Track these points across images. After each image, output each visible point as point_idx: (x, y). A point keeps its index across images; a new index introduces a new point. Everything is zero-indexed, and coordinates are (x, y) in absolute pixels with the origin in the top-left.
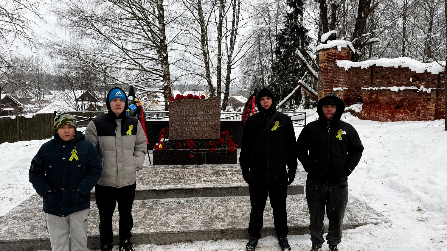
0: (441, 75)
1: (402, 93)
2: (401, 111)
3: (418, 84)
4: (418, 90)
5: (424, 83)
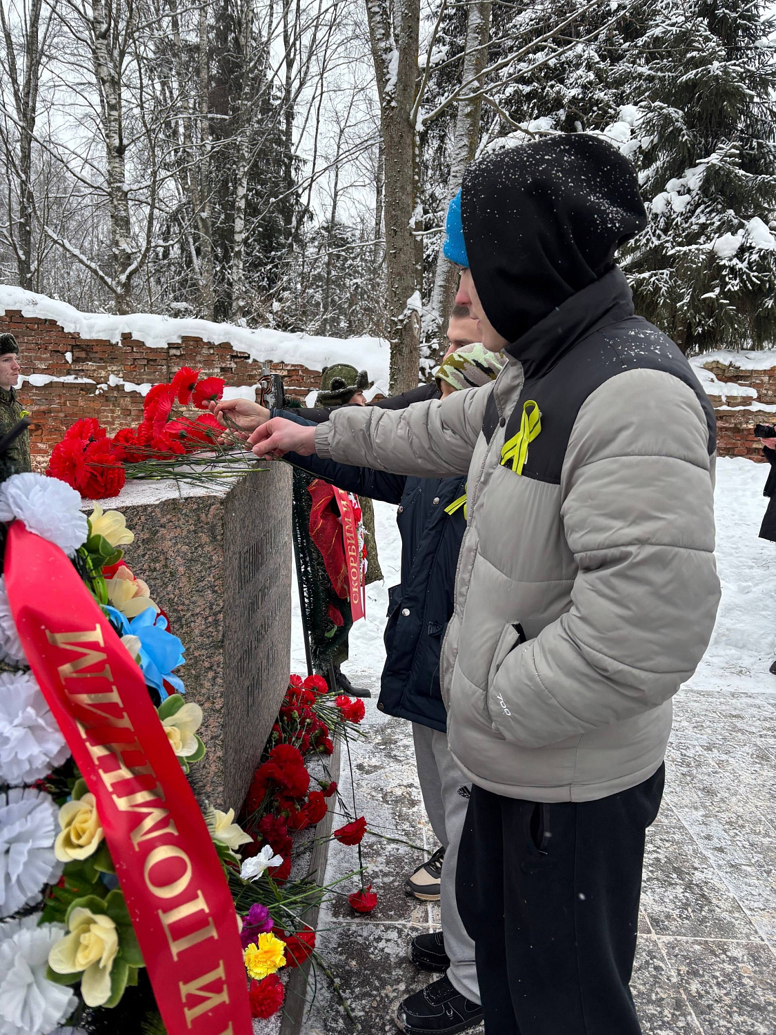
0: (173, 352)
1: (35, 394)
2: (40, 445)
3: (94, 370)
4: (98, 386)
5: (115, 368)
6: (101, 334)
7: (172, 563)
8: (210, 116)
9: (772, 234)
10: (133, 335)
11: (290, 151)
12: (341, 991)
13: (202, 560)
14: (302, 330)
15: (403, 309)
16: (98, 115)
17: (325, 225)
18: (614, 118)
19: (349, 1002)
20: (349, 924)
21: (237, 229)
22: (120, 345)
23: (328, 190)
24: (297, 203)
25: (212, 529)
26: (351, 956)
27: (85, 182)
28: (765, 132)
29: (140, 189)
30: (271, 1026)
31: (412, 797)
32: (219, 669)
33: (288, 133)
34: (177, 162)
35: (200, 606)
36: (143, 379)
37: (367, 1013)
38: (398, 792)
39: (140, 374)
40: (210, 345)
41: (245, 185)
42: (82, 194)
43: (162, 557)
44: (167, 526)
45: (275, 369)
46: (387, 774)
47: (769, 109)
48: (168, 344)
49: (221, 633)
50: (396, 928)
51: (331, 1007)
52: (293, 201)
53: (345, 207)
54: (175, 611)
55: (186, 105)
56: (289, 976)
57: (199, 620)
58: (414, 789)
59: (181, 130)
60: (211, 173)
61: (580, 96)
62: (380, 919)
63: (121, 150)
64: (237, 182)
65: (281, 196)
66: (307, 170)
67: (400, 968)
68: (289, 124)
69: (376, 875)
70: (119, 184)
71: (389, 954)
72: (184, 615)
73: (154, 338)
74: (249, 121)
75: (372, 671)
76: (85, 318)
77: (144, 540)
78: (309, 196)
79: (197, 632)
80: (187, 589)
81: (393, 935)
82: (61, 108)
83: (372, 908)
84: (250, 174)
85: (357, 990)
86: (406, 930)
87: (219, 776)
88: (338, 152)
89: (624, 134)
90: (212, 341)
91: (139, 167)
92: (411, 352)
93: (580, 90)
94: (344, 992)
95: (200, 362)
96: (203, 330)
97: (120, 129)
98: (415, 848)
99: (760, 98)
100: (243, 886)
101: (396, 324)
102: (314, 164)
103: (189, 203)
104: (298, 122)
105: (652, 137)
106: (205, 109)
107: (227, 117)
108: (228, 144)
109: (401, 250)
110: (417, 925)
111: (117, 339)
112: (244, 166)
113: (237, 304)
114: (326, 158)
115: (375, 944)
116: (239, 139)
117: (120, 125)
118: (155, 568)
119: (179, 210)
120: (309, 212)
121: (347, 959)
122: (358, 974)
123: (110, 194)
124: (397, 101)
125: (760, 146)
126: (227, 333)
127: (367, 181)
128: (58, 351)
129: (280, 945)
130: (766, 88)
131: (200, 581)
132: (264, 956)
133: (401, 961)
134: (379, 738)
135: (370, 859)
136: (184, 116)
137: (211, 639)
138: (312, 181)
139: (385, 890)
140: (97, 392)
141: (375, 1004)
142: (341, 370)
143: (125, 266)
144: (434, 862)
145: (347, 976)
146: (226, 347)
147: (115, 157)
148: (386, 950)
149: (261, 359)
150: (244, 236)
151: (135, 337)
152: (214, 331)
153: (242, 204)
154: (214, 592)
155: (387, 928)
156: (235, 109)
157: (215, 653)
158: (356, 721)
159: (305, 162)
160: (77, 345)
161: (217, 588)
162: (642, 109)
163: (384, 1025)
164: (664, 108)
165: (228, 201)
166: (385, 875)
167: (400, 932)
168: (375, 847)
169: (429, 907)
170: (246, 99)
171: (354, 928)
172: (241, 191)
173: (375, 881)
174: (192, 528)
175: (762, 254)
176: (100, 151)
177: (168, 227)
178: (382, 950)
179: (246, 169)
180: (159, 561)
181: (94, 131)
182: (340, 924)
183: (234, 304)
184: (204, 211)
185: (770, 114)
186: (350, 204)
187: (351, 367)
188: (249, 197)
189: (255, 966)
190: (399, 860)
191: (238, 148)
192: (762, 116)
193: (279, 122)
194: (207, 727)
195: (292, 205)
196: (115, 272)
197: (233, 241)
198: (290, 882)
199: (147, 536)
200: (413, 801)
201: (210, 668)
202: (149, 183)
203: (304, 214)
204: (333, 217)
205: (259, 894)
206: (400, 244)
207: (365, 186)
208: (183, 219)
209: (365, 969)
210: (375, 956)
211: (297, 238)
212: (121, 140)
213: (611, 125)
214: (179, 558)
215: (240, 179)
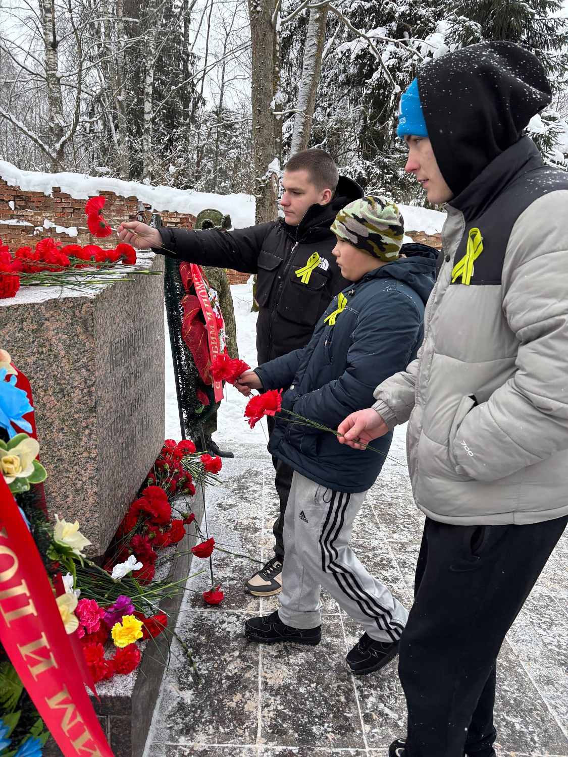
3: (32, 216)
4: (36, 228)
5: (48, 215)
6: (36, 187)
7: (55, 348)
8: (124, 19)
9: (543, 122)
10: (61, 189)
11: (187, 49)
12: (192, 657)
13: (77, 346)
14: (191, 188)
15: (266, 172)
16: (38, 17)
17: (215, 110)
18: (433, 30)
19: (197, 664)
20: (202, 612)
21: (146, 110)
22: (52, 196)
23: (217, 81)
24: (193, 92)
25: (85, 323)
26: (202, 634)
27: (27, 70)
28: (541, 43)
29: (70, 75)
30: (129, 679)
31: (256, 526)
32: (94, 428)
33: (186, 35)
34: (99, 55)
35: (78, 381)
36: (70, 223)
37: (210, 671)
38: (246, 522)
39: (68, 220)
40: (121, 198)
41: (152, 75)
42: (26, 80)
43: (47, 344)
44: (50, 319)
45: (171, 217)
46: (239, 510)
47: (545, 25)
48: (89, 197)
49: (94, 401)
50: (235, 614)
51: (184, 668)
52: (190, 90)
53: (230, 96)
54: (59, 384)
55: (106, 11)
56: (147, 646)
57: (77, 391)
58: (257, 520)
59: (103, 30)
60: (126, 64)
61: (408, 12)
62: (225, 609)
63: (55, 45)
64: (146, 72)
65: (180, 85)
66: (200, 65)
67: (236, 641)
68: (186, 27)
69: (224, 579)
70: (53, 72)
71: (229, 632)
72: (66, 387)
73: (78, 192)
74: (155, 23)
75: (237, 440)
76: (24, 175)
77: (33, 330)
78: (202, 86)
79: (75, 400)
80: (67, 368)
81: (233, 619)
82: (8, 10)
83: (220, 601)
84: (157, 66)
85: (204, 656)
86: (243, 616)
87: (96, 506)
88: (225, 51)
89: (440, 43)
90: (122, 195)
91: (70, 59)
92: (271, 205)
93: (407, 7)
94: (195, 657)
95: (113, 211)
96: (116, 186)
97: (54, 29)
98: (255, 561)
99: (540, 15)
100: (115, 584)
101: (260, 183)
102: (206, 60)
103: (109, 88)
104: (193, 26)
105: (457, 44)
106: (121, 14)
107: (137, 20)
108: (139, 41)
109: (264, 126)
110: (251, 612)
111: (49, 192)
112: (151, 60)
113: (147, 169)
114: (216, 56)
115: (220, 625)
116: (146, 38)
117: (54, 25)
118: (42, 352)
119: (101, 94)
120: (202, 98)
121: (199, 635)
122: (205, 646)
123: (47, 79)
124: (262, 7)
125: (537, 53)
126: (134, 189)
127: (247, 76)
128: (4, 200)
129: (140, 623)
130: (544, 8)
131: (76, 361)
132: (127, 631)
133: (238, 636)
134: (236, 485)
135: (221, 569)
136: (104, 19)
137: (86, 405)
138: (205, 74)
139: (230, 589)
140: (35, 233)
141: (216, 666)
142: (209, 213)
143: (59, 136)
144: (266, 570)
145: (197, 647)
146: (133, 200)
147: (50, 51)
148: (227, 629)
149: (160, 210)
150: (151, 116)
151: (63, 190)
152: (125, 188)
153: (150, 90)
154: (88, 370)
155: (229, 615)
156: (144, 15)
157: (90, 416)
158: (215, 472)
159: (199, 58)
160: (18, 196)
161: (89, 367)
162: (450, 22)
163: (221, 679)
164: (466, 21)
165: (139, 88)
166: (231, 579)
167: (238, 617)
168: (226, 561)
169: (261, 600)
170: (153, 7)
171: (205, 614)
172: (149, 80)
173: (223, 584)
174: (69, 321)
175: (534, 136)
176: (40, 46)
177: (93, 107)
178: (225, 629)
179: (152, 63)
180: (45, 347)
181: (35, 30)
182: (196, 612)
183: (145, 170)
184: (120, 95)
185: (546, 28)
186: (233, 92)
187: (217, 211)
188: (156, 85)
189: (120, 638)
190: (242, 569)
191: (146, 45)
192: (540, 30)
193: (180, 26)
194: (85, 470)
195: (189, 93)
196: (51, 141)
197: (143, 120)
198: (153, 582)
199: (35, 327)
200: (256, 528)
201: (87, 427)
202: (77, 71)
203: (199, 100)
204: (221, 103)
205: (126, 589)
206: (263, 121)
207: (245, 79)
208: (104, 100)
209: (211, 642)
210: (219, 633)
211: (193, 119)
212: (55, 37)
213: (430, 35)
214: (60, 344)
215: (148, 70)
